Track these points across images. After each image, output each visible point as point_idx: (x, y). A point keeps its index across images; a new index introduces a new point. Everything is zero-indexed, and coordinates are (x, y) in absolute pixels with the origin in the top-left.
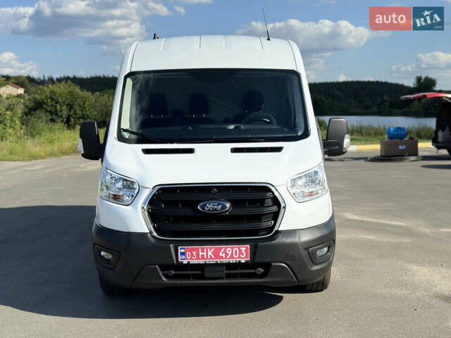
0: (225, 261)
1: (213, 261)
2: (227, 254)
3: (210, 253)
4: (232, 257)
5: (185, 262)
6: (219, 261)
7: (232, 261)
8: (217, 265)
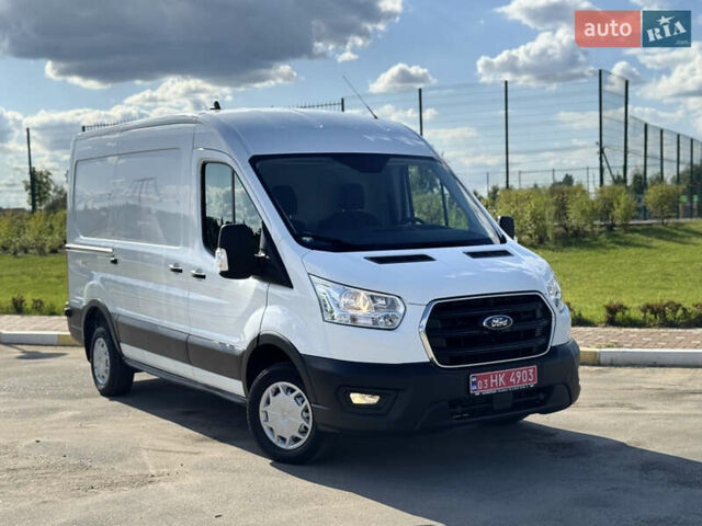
0: (515, 387)
2: (517, 379)
3: (501, 380)
4: (521, 382)
5: (477, 394)
6: (510, 388)
8: (508, 393)
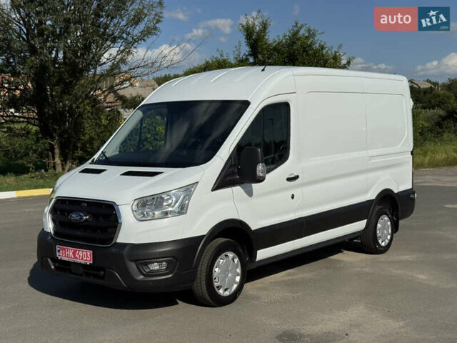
0: (79, 261)
1: (72, 260)
2: (80, 256)
3: (71, 254)
4: (82, 259)
5: (60, 258)
6: (76, 260)
7: (83, 262)
8: (74, 263)
